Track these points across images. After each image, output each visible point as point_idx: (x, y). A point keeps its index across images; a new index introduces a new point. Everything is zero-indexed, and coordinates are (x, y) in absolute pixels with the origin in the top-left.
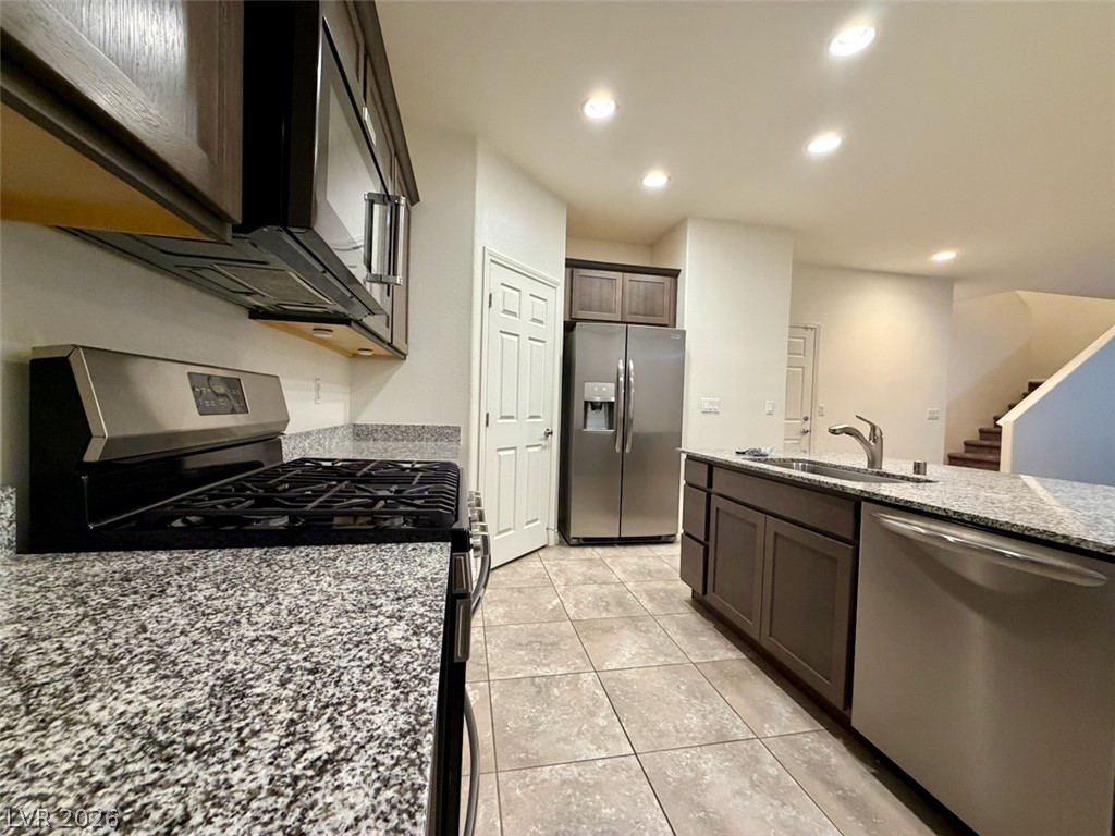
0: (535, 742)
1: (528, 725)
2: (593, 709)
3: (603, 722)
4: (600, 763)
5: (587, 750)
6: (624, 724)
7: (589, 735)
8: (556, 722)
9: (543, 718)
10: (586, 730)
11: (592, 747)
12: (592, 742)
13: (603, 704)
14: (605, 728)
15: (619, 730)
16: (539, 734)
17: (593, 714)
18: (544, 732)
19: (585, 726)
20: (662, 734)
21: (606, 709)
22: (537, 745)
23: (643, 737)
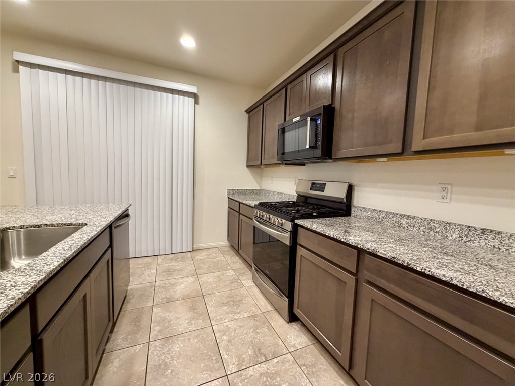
0: (252, 324)
1: (258, 330)
2: (230, 344)
3: (225, 338)
4: (227, 320)
5: (232, 325)
6: (214, 338)
7: (231, 330)
8: (246, 334)
9: (252, 335)
10: (232, 332)
11: (230, 326)
12: (230, 328)
13: (224, 348)
14: (224, 335)
15: (217, 335)
16: (252, 327)
17: (229, 341)
18: (250, 328)
19: (233, 334)
20: (197, 337)
21: (221, 346)
22: (252, 323)
23: (207, 334)
